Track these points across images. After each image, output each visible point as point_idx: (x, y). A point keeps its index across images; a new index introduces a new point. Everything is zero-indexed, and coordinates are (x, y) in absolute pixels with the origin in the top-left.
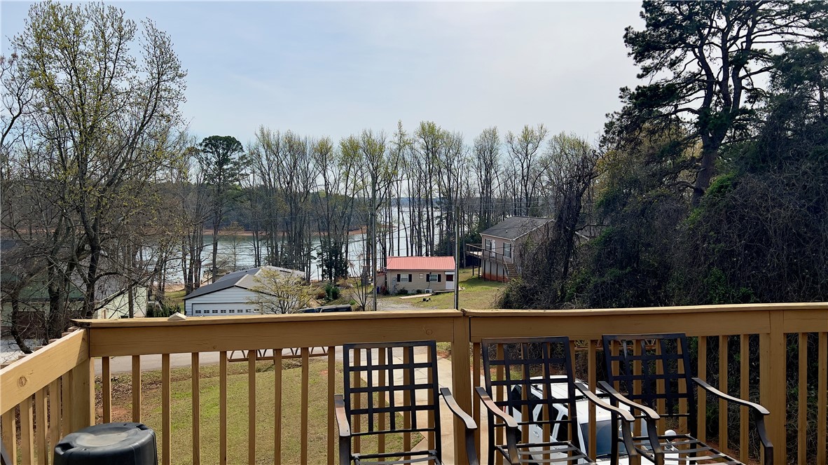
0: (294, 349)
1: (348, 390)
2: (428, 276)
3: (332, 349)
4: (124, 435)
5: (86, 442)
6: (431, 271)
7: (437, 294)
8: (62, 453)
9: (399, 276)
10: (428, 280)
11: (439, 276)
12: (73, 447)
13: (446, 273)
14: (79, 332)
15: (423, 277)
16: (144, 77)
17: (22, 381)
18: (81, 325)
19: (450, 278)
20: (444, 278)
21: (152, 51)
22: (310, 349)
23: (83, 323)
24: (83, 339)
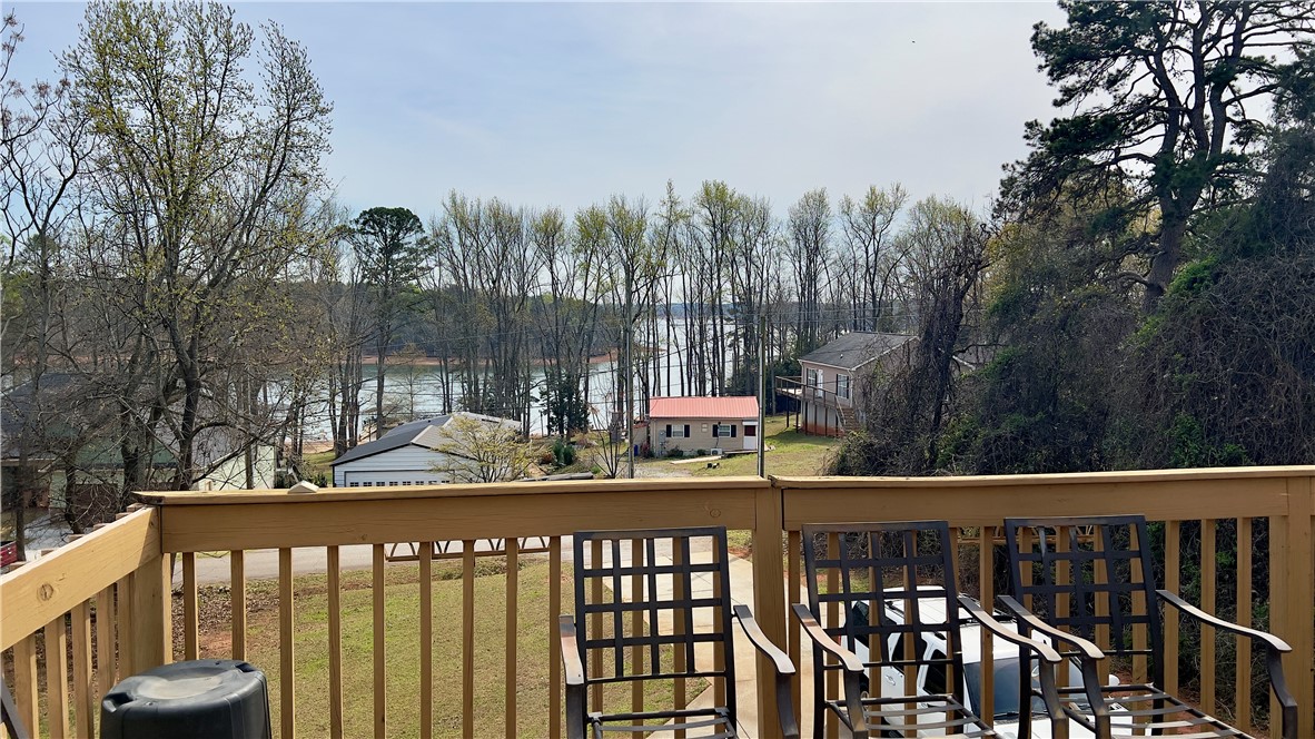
0: (495, 541)
1: (581, 608)
2: (715, 428)
3: (556, 541)
4: (215, 680)
5: (154, 692)
6: (720, 420)
7: (730, 456)
8: (113, 709)
9: (669, 427)
10: (715, 434)
11: (734, 428)
12: (130, 700)
13: (745, 423)
14: (145, 513)
15: (708, 429)
16: (265, 113)
17: (46, 592)
18: (148, 502)
19: (750, 431)
20: (740, 432)
21: (278, 73)
22: (520, 541)
23: (151, 498)
24: (151, 524)
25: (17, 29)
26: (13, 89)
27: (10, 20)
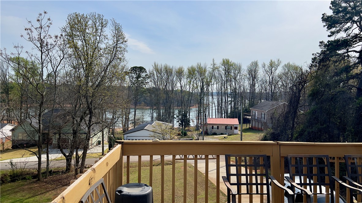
2: (226, 127)
3: (218, 157)
4: (140, 189)
6: (227, 125)
7: (230, 135)
8: (119, 194)
9: (213, 126)
10: (226, 129)
11: (231, 127)
12: (123, 192)
13: (235, 126)
14: (119, 146)
15: (224, 127)
16: (111, 42)
17: (107, 164)
18: (120, 143)
19: (236, 128)
20: (233, 128)
21: (114, 32)
23: (120, 142)
24: (121, 148)
25: (50, 22)
26: (50, 37)
27: (49, 19)
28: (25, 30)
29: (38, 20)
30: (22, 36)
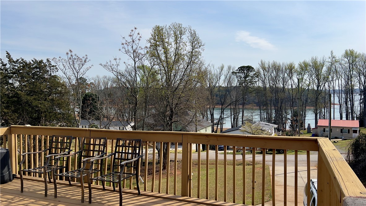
2: (342, 130)
6: (343, 128)
7: (345, 139)
9: (324, 129)
10: (342, 132)
11: (349, 130)
13: (353, 129)
15: (338, 130)
19: (355, 132)
20: (351, 132)
26: (140, 48)
27: (139, 34)
28: (122, 44)
29: (130, 36)
30: (120, 50)
